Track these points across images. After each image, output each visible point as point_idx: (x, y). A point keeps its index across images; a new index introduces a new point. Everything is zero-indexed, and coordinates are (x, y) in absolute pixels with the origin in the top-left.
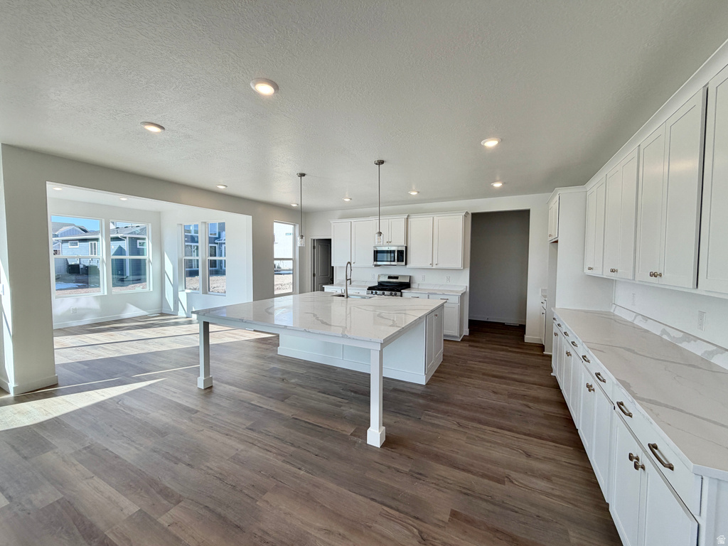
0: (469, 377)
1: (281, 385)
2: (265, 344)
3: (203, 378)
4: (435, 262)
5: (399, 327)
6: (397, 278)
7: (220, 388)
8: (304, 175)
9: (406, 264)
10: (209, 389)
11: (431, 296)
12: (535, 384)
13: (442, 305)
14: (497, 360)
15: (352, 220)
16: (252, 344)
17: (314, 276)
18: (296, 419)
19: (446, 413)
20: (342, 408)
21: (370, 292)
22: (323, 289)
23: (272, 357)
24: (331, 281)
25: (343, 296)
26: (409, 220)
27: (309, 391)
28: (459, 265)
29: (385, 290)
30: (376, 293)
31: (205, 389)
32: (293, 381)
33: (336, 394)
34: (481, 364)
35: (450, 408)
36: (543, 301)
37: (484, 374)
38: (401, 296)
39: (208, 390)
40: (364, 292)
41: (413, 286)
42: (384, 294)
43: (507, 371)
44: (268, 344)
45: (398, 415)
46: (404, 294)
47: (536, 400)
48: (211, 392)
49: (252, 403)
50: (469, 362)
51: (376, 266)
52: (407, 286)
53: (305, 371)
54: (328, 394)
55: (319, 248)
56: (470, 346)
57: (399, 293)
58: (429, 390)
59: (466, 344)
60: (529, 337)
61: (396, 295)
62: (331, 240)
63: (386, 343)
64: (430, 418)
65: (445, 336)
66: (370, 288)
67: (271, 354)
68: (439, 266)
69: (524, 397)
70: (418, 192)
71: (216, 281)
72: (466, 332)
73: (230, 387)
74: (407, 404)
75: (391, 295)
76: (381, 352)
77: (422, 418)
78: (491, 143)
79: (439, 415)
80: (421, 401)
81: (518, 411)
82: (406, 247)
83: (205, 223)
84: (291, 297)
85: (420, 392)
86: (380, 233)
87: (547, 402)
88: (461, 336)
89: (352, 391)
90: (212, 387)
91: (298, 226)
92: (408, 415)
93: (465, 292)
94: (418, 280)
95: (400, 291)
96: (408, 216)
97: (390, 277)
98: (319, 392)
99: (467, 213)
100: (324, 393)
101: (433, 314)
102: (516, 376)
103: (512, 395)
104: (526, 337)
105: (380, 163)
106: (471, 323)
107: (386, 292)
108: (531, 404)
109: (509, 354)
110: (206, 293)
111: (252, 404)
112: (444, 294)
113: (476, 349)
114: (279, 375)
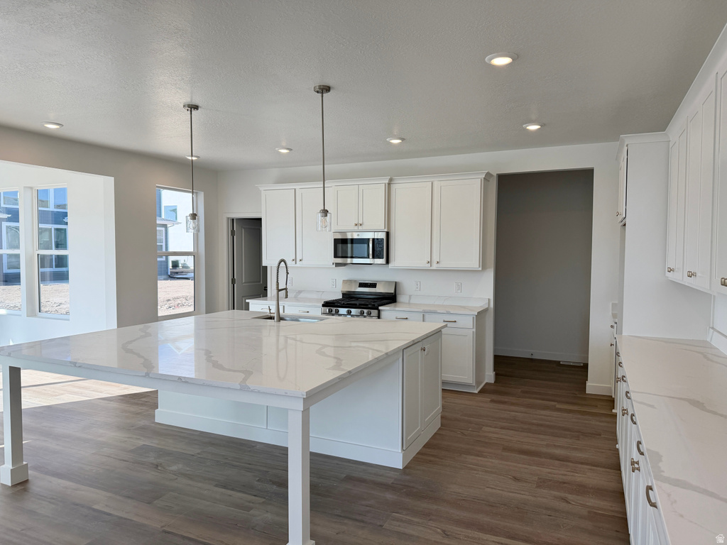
0: (479, 454)
1: (151, 475)
2: (137, 404)
3: (11, 467)
4: (435, 259)
5: (343, 370)
6: (374, 285)
7: (39, 483)
8: (196, 107)
9: (388, 262)
10: (21, 485)
11: (427, 316)
12: (587, 464)
13: (438, 332)
14: (533, 424)
15: (297, 186)
16: (114, 405)
17: (233, 281)
18: (169, 533)
19: (427, 515)
20: (252, 512)
21: (327, 309)
22: (247, 307)
23: (143, 428)
24: (262, 292)
25: (271, 318)
26: (394, 187)
27: (200, 485)
28: (474, 263)
29: (355, 307)
30: (337, 312)
31: (14, 486)
32: (174, 468)
33: (245, 488)
34: (504, 431)
35: (435, 507)
36: (613, 324)
37: (506, 449)
38: (379, 317)
39: (20, 488)
40: (318, 311)
41: (400, 298)
42: (349, 313)
43: (545, 443)
44: (142, 405)
45: (346, 521)
46: (383, 314)
47: (582, 489)
48: (25, 490)
49: (95, 507)
50: (485, 429)
51: (337, 265)
52: (391, 299)
53: (199, 451)
54: (233, 489)
55: (242, 236)
56: (492, 401)
57: (374, 312)
58: (408, 478)
59: (487, 398)
60: (594, 385)
61: (369, 314)
62: (260, 220)
63: (313, 397)
64: (398, 523)
65: (444, 383)
66: (326, 304)
67: (143, 422)
68: (442, 266)
69: (561, 485)
70: (403, 139)
71: (53, 293)
72: (489, 376)
73: (60, 481)
74: (364, 502)
75: (362, 314)
76: (306, 413)
77: (386, 525)
78: (501, 61)
79: (416, 520)
80: (389, 496)
81: (547, 509)
82: (388, 234)
83: (31, 188)
84: (192, 319)
85: (390, 481)
86: (325, 212)
87: (599, 492)
88: (478, 383)
89: (274, 483)
90: (27, 481)
91: (201, 196)
92: (363, 521)
93: (485, 311)
94: (410, 289)
95: (377, 309)
96: (391, 180)
97: (362, 285)
98: (216, 486)
99: (488, 175)
100: (225, 487)
101: (418, 347)
102: (558, 452)
103: (543, 483)
104: (588, 384)
105: (325, 89)
106: (499, 361)
107: (354, 311)
108: (570, 497)
109: (555, 414)
110: (35, 315)
111: (94, 510)
112: (448, 313)
113: (502, 406)
114: (152, 459)
